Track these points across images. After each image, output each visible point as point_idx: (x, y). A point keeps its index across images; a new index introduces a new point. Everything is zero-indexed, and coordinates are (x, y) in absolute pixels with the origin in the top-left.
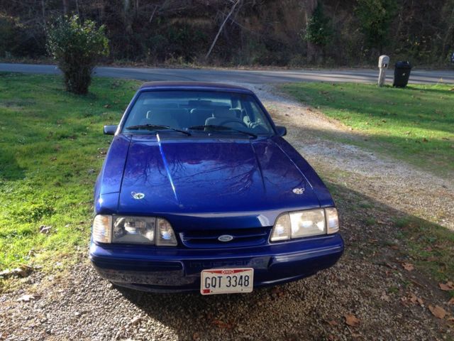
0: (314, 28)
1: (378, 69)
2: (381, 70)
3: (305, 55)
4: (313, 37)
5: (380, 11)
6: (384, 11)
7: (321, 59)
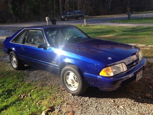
0: (14, 9)
1: (46, 22)
2: (47, 22)
3: (12, 19)
4: (14, 12)
5: (35, 3)
6: (36, 3)
7: (19, 20)
